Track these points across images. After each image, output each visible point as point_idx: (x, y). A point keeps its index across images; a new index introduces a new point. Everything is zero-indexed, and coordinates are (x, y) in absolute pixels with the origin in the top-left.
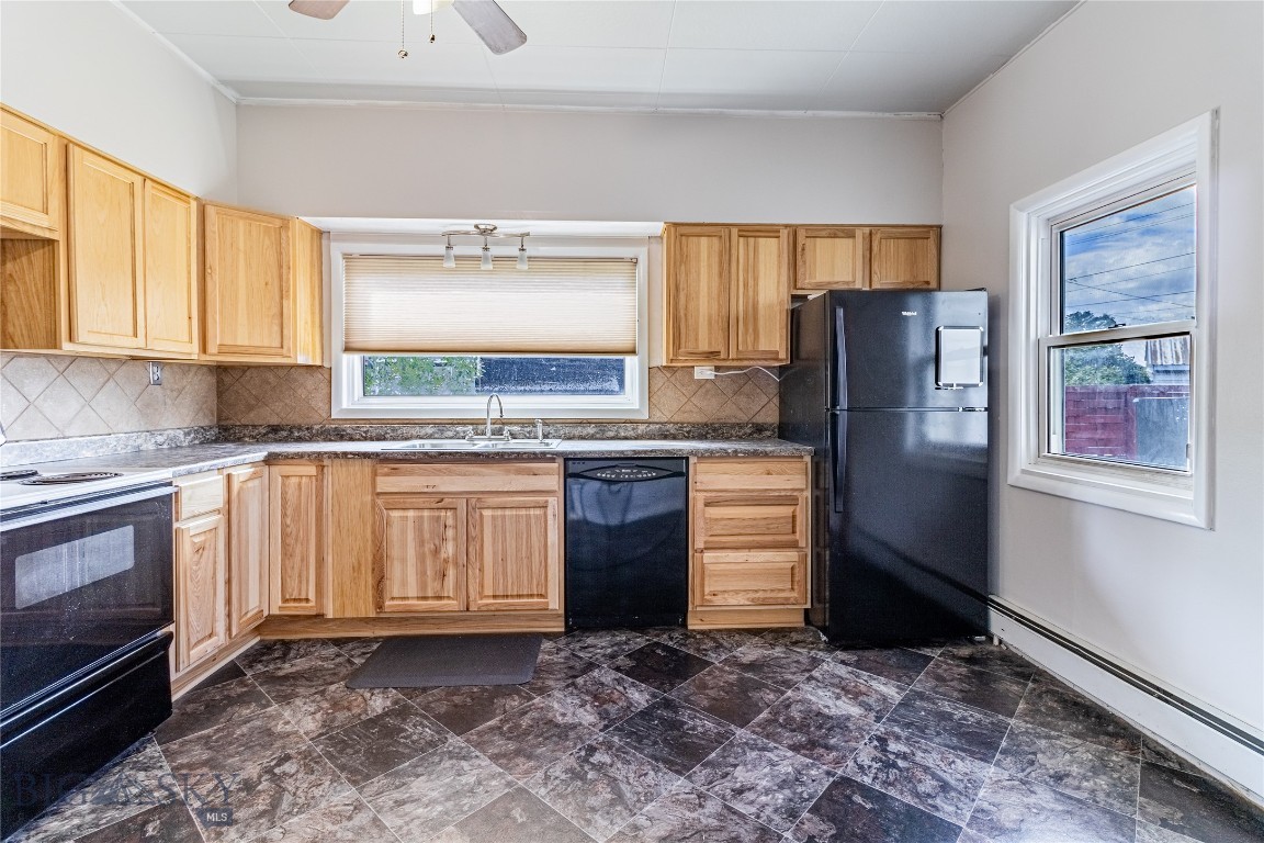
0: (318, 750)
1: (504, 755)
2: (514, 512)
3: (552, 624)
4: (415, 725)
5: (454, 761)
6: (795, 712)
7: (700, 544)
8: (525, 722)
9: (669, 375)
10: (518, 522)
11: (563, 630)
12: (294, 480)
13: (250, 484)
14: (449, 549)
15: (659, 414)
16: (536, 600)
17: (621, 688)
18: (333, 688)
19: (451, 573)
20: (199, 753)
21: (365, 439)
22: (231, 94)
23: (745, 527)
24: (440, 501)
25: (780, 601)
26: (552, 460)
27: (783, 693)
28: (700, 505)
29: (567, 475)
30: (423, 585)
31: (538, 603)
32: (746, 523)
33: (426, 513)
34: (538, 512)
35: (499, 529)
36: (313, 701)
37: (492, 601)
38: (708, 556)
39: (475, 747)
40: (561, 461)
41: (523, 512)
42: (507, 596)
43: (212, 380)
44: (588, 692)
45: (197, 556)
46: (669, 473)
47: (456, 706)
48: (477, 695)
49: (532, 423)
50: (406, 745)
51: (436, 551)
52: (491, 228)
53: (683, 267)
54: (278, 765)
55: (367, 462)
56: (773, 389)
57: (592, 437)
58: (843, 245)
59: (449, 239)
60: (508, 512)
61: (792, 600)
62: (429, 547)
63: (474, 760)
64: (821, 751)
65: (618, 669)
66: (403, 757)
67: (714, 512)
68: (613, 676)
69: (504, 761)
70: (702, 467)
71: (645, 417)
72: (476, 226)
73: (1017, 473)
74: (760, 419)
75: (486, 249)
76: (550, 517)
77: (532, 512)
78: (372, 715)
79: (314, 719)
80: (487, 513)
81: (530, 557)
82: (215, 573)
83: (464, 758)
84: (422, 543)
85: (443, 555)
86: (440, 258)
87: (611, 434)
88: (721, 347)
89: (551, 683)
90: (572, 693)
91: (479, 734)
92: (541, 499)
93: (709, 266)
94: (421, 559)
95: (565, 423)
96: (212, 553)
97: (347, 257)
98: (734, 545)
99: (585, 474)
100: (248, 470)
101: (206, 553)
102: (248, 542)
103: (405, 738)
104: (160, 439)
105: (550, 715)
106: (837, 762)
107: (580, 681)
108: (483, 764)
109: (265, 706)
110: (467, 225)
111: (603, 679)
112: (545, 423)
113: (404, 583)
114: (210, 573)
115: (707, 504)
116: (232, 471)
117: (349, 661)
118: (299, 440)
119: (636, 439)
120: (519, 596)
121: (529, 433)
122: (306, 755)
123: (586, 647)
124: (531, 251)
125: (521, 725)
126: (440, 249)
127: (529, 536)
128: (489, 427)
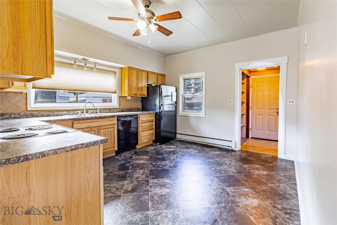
2: (108, 129)
3: (113, 154)
6: (135, 165)
7: (140, 131)
9: (122, 98)
10: (109, 132)
11: (115, 155)
15: (121, 107)
16: (112, 149)
21: (43, 116)
23: (147, 127)
24: (91, 129)
26: (115, 117)
27: (131, 163)
28: (140, 123)
29: (118, 120)
31: (113, 149)
34: (113, 129)
35: (105, 134)
38: (142, 133)
40: (117, 117)
41: (110, 129)
42: (106, 149)
44: (138, 159)
52: (87, 59)
53: (131, 76)
56: (140, 101)
57: (108, 112)
58: (154, 75)
59: (75, 60)
60: (106, 130)
61: (152, 139)
64: (144, 168)
65: (136, 156)
67: (143, 125)
70: (141, 116)
71: (118, 107)
72: (83, 58)
73: (180, 114)
74: (138, 107)
75: (86, 64)
76: (115, 130)
77: (111, 129)
80: (102, 131)
81: (111, 139)
86: (72, 64)
87: (112, 111)
88: (137, 93)
89: (129, 161)
92: (113, 126)
93: (135, 76)
98: (145, 130)
103: (120, 174)
106: (148, 168)
110: (81, 57)
115: (142, 123)
119: (117, 112)
120: (109, 149)
121: (93, 112)
123: (125, 155)
124: (98, 67)
126: (73, 62)
127: (111, 135)
128: (85, 111)
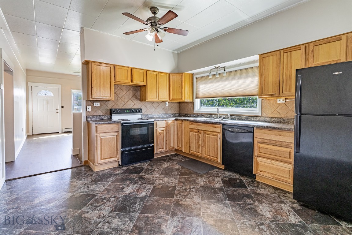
0: (200, 189)
1: (236, 212)
2: (211, 136)
4: (221, 194)
5: (223, 206)
7: (257, 155)
8: (248, 207)
9: (268, 102)
10: (212, 138)
12: (179, 124)
13: (171, 124)
14: (200, 142)
15: (265, 114)
17: (288, 213)
18: (211, 178)
19: (200, 147)
20: (183, 180)
22: (176, 52)
23: (271, 152)
24: (199, 131)
25: (284, 181)
26: (220, 125)
28: (257, 142)
29: (223, 129)
30: (196, 149)
31: (216, 159)
32: (271, 151)
33: (197, 134)
34: (216, 137)
35: (209, 139)
36: (206, 179)
37: (207, 156)
38: (259, 159)
39: (231, 206)
40: (221, 125)
41: (213, 136)
42: (210, 156)
43: (178, 105)
44: (275, 209)
45: (160, 134)
46: (247, 131)
47: (233, 194)
48: (240, 194)
49: (227, 115)
50: (216, 197)
51: (198, 142)
52: (218, 67)
53: (264, 68)
54: (192, 188)
55: (189, 122)
60: (210, 136)
61: (289, 182)
62: (197, 141)
63: (228, 208)
65: (292, 208)
66: (214, 199)
67: (260, 145)
68: (289, 209)
69: (235, 213)
70: (257, 130)
71: (260, 115)
72: (215, 67)
75: (217, 72)
76: (218, 139)
78: (214, 187)
79: (203, 183)
80: (207, 135)
81: (214, 147)
82: (163, 138)
83: (226, 207)
84: (196, 140)
85: (199, 143)
86: (208, 76)
87: (249, 119)
88: (276, 93)
89: (264, 201)
90: (269, 207)
91: (234, 203)
92: (216, 134)
94: (196, 144)
95: (237, 116)
96: (163, 134)
97: (196, 78)
98: (267, 157)
99: (226, 129)
100: (171, 121)
101: (161, 134)
102: (171, 134)
103: (217, 195)
104: (167, 115)
105: (257, 209)
107: (275, 204)
108: (230, 210)
109: (197, 176)
110: (213, 67)
111: (283, 208)
112: (231, 115)
113: (193, 148)
114: (162, 138)
116: (168, 121)
117: (218, 174)
118: (189, 117)
122: (198, 189)
123: (285, 196)
125: (246, 207)
126: (208, 74)
127: (214, 142)
128: (219, 116)
